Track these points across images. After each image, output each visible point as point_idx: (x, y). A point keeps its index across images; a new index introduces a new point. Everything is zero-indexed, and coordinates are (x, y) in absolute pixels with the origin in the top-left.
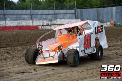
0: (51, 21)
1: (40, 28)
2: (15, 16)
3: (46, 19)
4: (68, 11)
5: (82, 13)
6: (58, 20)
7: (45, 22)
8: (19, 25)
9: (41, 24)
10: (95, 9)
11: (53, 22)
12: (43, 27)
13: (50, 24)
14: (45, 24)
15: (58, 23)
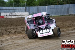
0: (12, 13)
1: (5, 17)
3: (9, 12)
4: (21, 8)
5: (29, 9)
6: (16, 13)
7: (8, 14)
9: (6, 15)
10: (37, 7)
12: (7, 17)
14: (8, 15)
15: (16, 15)
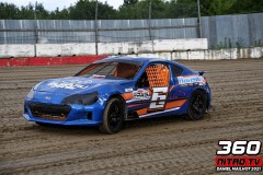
2: (60, 34)
8: (67, 53)
11: (143, 46)
13: (136, 51)
